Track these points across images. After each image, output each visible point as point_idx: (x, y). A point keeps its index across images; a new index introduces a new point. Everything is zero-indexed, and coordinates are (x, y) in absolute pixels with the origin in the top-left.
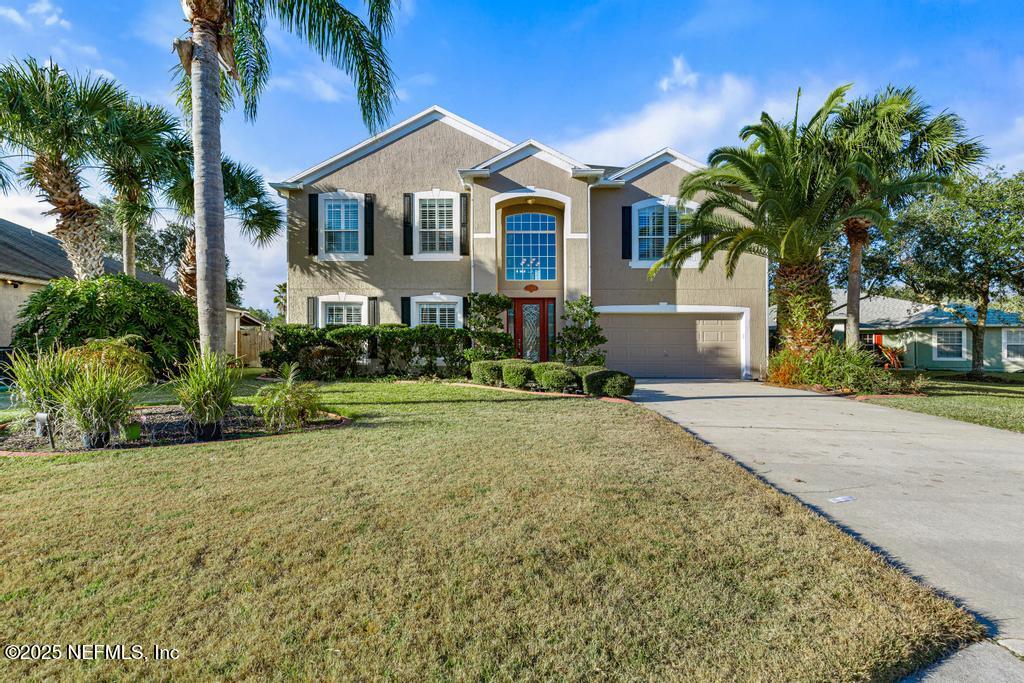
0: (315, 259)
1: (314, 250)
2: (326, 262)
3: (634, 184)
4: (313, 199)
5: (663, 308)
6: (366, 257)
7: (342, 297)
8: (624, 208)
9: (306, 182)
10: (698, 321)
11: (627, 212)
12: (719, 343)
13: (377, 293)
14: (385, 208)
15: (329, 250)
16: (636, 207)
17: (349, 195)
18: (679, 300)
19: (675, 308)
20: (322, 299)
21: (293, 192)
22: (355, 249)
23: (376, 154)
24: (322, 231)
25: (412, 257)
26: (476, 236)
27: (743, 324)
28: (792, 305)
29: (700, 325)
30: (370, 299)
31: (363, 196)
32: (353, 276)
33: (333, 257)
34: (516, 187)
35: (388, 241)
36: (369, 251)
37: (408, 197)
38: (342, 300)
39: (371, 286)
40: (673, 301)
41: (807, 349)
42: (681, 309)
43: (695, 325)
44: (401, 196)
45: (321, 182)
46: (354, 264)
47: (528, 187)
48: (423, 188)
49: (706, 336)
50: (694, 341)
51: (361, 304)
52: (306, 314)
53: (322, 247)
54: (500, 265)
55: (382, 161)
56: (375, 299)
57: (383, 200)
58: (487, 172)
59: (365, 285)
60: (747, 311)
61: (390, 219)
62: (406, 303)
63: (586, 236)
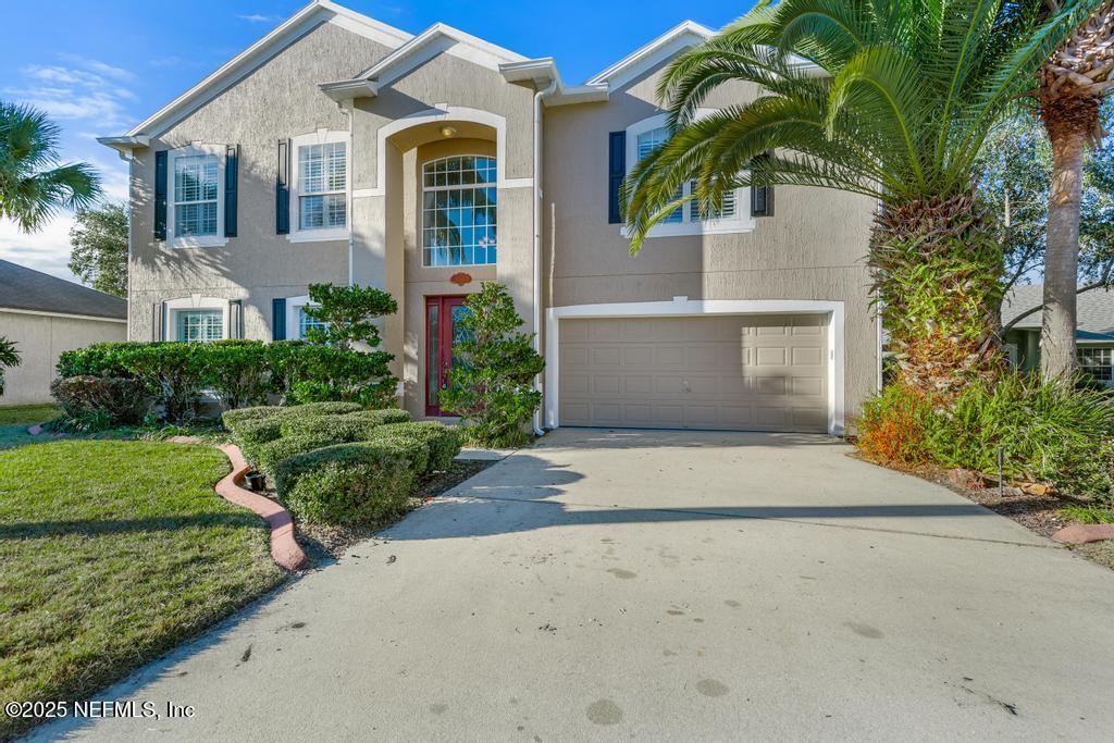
0: (162, 246)
1: (161, 235)
2: (175, 250)
3: (630, 92)
4: (161, 157)
5: (679, 306)
6: (227, 240)
7: (197, 301)
8: (613, 136)
9: (152, 135)
10: (745, 330)
11: (617, 141)
12: (785, 368)
13: (242, 293)
14: (253, 164)
15: (179, 233)
16: (633, 132)
17: (206, 148)
18: (706, 293)
19: (702, 307)
20: (172, 304)
21: (138, 150)
22: (212, 229)
23: (242, 84)
24: (171, 204)
25: (288, 237)
26: (356, 194)
27: (832, 333)
28: (906, 286)
29: (750, 335)
30: (231, 303)
31: (223, 148)
32: (210, 270)
33: (184, 243)
34: (418, 107)
35: (256, 212)
36: (231, 231)
37: (285, 146)
38: (196, 306)
39: (233, 284)
40: (697, 294)
41: (941, 383)
42: (712, 307)
43: (741, 335)
44: (274, 145)
45: (172, 132)
46: (211, 251)
47: (437, 106)
48: (304, 128)
49: (760, 355)
50: (739, 364)
51: (219, 311)
52: (150, 328)
53: (171, 230)
54: (413, 243)
55: (250, 94)
56: (239, 302)
57: (251, 153)
58: (373, 88)
59: (224, 282)
60: (838, 310)
61: (258, 180)
62: (279, 306)
63: (529, 182)
